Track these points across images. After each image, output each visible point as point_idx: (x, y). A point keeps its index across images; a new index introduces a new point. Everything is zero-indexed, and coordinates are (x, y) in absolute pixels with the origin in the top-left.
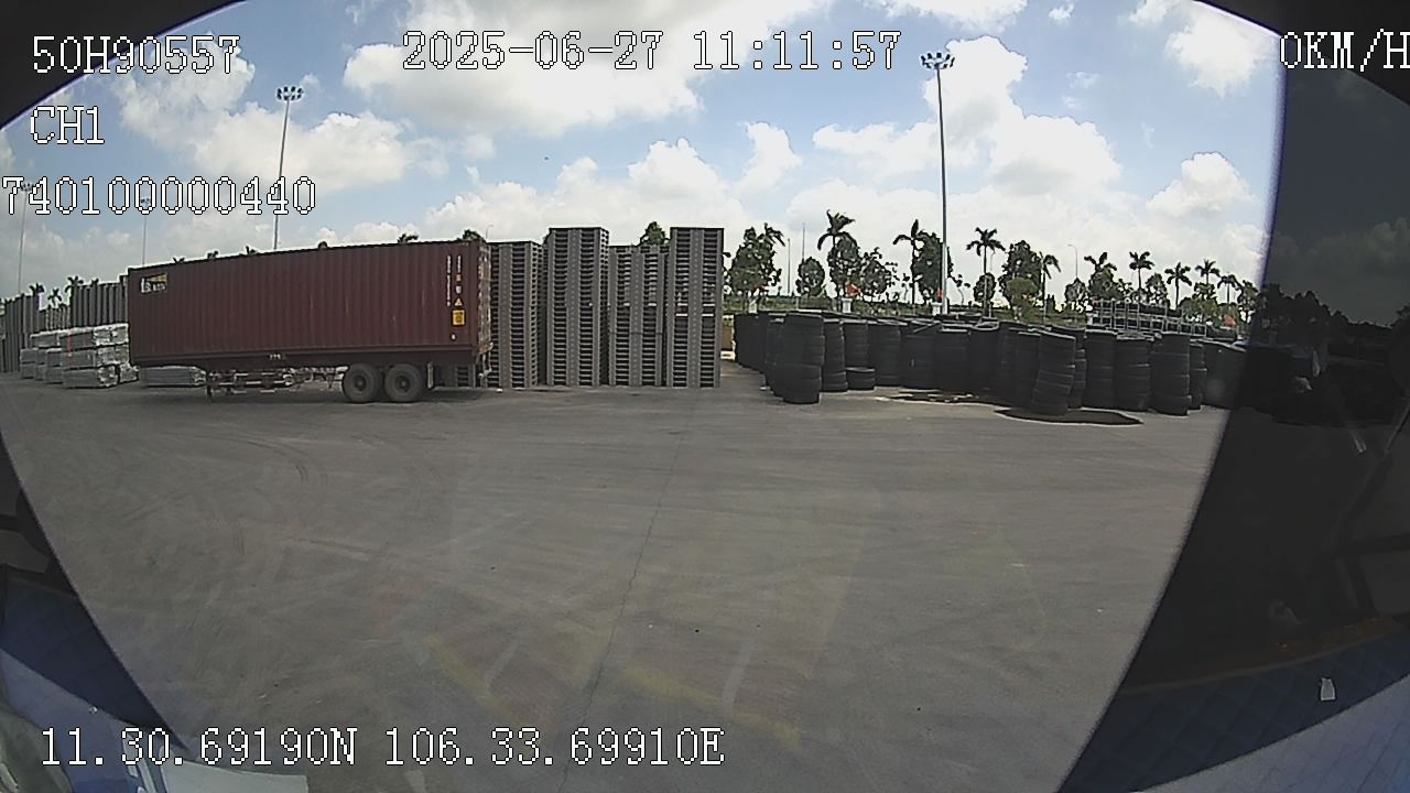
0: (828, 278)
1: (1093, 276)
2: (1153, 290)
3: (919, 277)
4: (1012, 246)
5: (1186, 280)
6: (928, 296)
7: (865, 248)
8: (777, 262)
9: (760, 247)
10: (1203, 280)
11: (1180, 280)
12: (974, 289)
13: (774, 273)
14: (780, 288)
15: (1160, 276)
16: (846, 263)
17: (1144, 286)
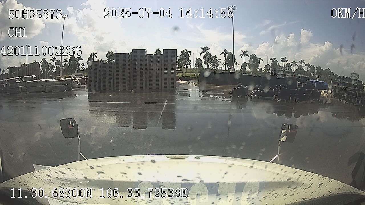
0: (203, 63)
1: (271, 63)
2: (287, 67)
3: (227, 63)
4: (251, 55)
5: (296, 65)
6: (229, 68)
7: (213, 55)
8: (190, 59)
9: (186, 55)
10: (301, 65)
11: (295, 65)
12: (241, 66)
13: (189, 62)
14: (191, 65)
15: (289, 63)
16: (208, 59)
17: (285, 66)
